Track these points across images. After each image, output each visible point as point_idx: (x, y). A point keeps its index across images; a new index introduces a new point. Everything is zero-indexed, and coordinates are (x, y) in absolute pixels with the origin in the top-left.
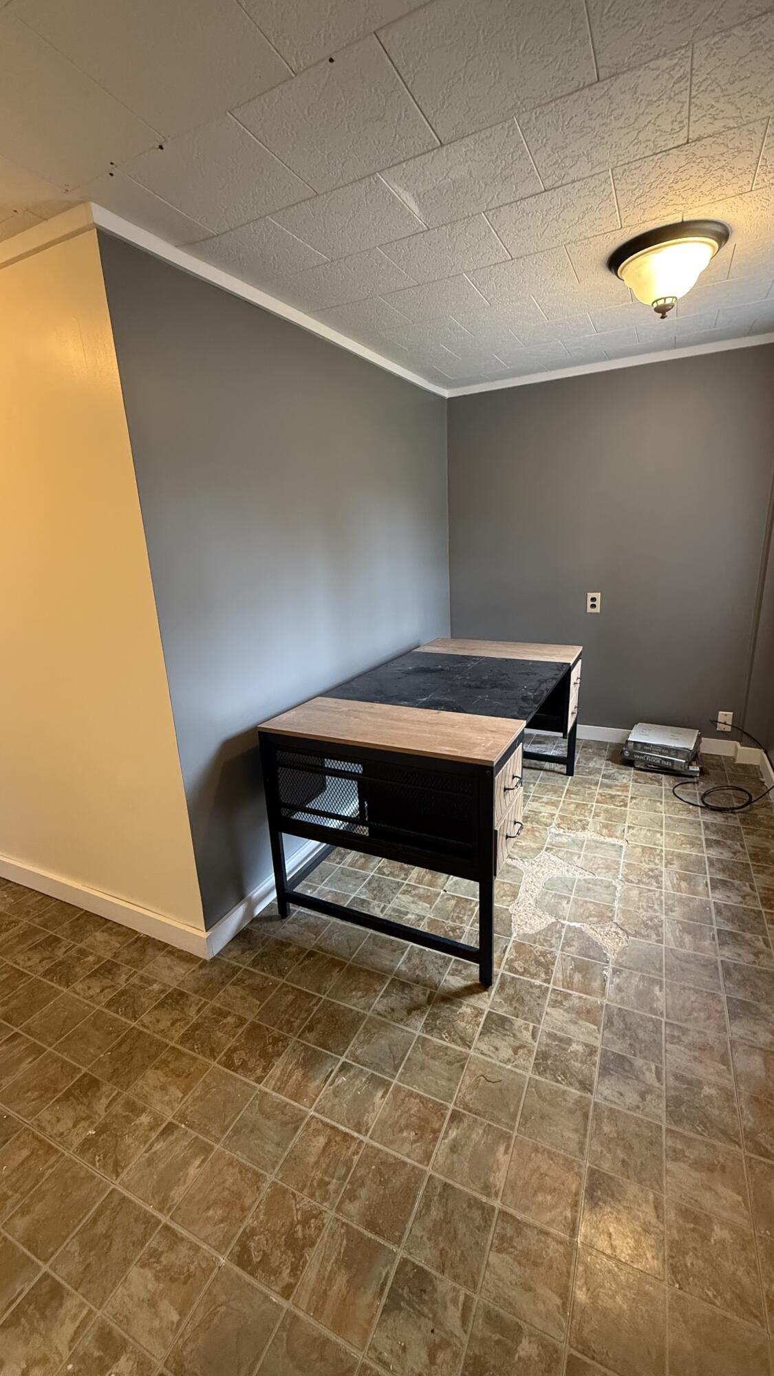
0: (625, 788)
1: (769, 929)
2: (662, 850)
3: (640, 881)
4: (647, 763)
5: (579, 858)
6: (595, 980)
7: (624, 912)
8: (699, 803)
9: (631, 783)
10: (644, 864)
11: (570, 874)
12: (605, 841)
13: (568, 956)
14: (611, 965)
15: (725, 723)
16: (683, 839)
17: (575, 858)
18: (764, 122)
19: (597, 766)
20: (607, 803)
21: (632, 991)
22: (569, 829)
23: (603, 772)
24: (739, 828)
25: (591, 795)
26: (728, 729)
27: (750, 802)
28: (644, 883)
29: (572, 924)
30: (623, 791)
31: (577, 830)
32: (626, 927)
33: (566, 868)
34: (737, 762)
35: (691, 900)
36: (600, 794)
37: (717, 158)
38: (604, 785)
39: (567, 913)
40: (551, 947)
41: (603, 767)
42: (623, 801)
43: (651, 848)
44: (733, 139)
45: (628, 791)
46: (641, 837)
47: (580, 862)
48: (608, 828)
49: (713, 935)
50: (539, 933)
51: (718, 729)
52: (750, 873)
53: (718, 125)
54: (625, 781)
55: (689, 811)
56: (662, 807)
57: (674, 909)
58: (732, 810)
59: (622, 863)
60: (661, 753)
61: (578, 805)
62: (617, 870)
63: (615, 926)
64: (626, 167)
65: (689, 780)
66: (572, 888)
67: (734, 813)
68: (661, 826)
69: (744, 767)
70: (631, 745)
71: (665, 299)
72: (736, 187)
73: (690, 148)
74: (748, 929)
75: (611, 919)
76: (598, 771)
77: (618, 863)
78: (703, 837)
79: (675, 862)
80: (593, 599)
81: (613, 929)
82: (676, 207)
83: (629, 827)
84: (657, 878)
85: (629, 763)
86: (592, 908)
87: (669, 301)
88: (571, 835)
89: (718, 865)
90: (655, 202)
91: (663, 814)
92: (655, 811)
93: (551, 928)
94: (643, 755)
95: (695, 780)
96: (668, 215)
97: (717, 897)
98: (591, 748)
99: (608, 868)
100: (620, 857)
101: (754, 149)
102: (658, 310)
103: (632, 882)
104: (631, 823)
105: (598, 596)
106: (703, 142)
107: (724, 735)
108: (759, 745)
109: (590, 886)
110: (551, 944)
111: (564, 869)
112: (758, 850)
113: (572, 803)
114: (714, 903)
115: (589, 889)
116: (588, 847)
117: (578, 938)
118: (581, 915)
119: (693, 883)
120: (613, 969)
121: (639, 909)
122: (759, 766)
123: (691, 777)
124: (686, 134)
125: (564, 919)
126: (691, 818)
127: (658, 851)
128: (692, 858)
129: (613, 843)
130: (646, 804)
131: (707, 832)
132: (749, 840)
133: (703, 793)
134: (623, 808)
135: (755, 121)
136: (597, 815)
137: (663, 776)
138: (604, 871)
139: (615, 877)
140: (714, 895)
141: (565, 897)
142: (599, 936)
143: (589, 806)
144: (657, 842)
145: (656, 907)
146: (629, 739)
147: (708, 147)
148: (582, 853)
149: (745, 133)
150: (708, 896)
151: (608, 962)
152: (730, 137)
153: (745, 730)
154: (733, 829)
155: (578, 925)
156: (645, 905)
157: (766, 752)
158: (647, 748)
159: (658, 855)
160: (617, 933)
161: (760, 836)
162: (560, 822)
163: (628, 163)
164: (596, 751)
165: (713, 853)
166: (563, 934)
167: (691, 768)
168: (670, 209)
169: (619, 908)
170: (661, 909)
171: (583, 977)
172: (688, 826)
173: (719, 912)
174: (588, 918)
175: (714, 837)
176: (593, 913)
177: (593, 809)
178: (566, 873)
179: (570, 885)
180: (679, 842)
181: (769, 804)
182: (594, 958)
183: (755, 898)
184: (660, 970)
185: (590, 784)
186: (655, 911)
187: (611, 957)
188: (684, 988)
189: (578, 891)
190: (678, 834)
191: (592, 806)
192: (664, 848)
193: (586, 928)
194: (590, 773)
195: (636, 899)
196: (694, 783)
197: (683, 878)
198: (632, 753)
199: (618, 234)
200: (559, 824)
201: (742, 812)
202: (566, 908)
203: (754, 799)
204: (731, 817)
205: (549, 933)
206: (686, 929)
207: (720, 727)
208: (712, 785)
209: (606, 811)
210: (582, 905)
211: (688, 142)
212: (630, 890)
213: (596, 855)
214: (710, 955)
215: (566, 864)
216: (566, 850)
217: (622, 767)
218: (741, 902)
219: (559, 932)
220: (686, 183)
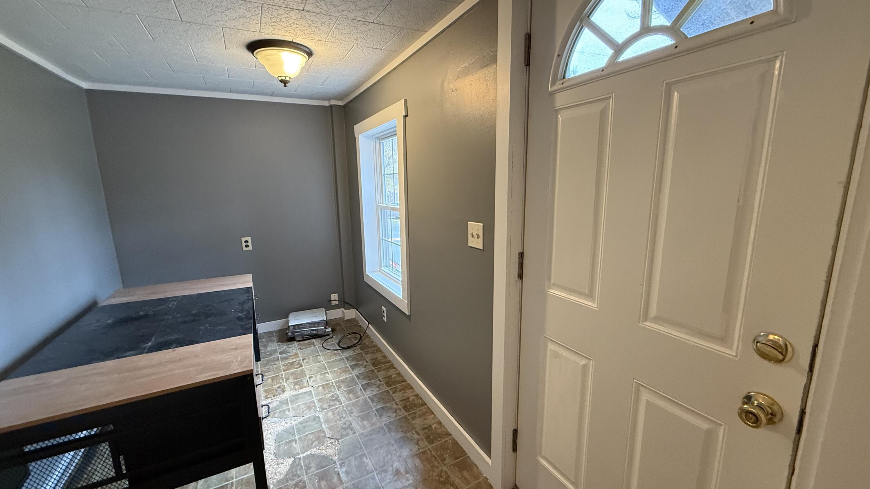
0: (296, 355)
1: (395, 396)
2: (332, 383)
3: (330, 406)
4: (303, 336)
5: (289, 411)
6: (333, 478)
7: (329, 428)
8: (338, 348)
9: (298, 351)
10: (327, 395)
11: (289, 424)
12: (300, 392)
13: (312, 475)
14: (337, 463)
15: (335, 300)
16: (340, 371)
17: (287, 412)
18: (337, 18)
19: (273, 349)
20: (290, 369)
21: (354, 470)
22: (274, 396)
23: (279, 351)
24: (361, 353)
25: (278, 368)
26: (337, 303)
27: (361, 338)
28: (333, 406)
29: (305, 455)
30: (296, 358)
31: (280, 394)
32: (335, 437)
33: (284, 422)
34: (346, 319)
35: (357, 402)
36: (283, 365)
37: (314, 22)
38: (283, 359)
39: (298, 450)
40: (299, 477)
41: (277, 348)
42: (299, 363)
43: (327, 384)
44: (323, 18)
45: (299, 357)
46: (318, 380)
47: (291, 414)
48: (298, 384)
49: (375, 414)
50: (287, 474)
51: (332, 304)
52: (376, 374)
53: (318, 10)
54: (294, 351)
55: (335, 354)
56: (321, 358)
57: (352, 411)
58: (354, 345)
59: (315, 401)
60: (310, 327)
61: (273, 378)
62: (315, 406)
63: (329, 440)
64: (271, 6)
65: (328, 337)
66: (294, 432)
67: (356, 346)
68: (326, 369)
69: (349, 321)
70: (291, 328)
71: (285, 77)
72: (320, 37)
73: (305, 13)
74: (387, 401)
75: (325, 436)
76: (275, 351)
77: (314, 402)
78: (348, 365)
79: (342, 386)
80: (246, 242)
81: (329, 442)
82: (291, 34)
83: (310, 378)
84: (337, 399)
85: (292, 339)
86: (312, 437)
87: (287, 79)
88: (277, 399)
89: (361, 377)
90: (281, 28)
91: (324, 362)
92: (320, 362)
93: (293, 465)
94: (300, 332)
95: (331, 336)
96: (286, 36)
97: (368, 394)
98: (263, 338)
99: (309, 408)
100: (313, 398)
101: (330, 26)
102: (281, 81)
103: (326, 409)
104: (310, 375)
105: (249, 239)
106: (310, 13)
107: (336, 307)
108: (353, 307)
109: (304, 424)
110: (298, 475)
111: (283, 423)
112: (374, 360)
113: (268, 378)
114: (368, 397)
115: (304, 427)
116: (292, 401)
117: (312, 460)
118: (308, 446)
119: (355, 393)
120: (339, 464)
121: (336, 422)
122: (355, 318)
123: (328, 335)
124: (303, 7)
125: (299, 454)
126: (338, 358)
127: (331, 384)
128: (349, 379)
129: (304, 391)
130: (312, 360)
131: (349, 362)
132: (368, 357)
133: (338, 342)
134: (301, 368)
135: (333, 16)
136: (287, 379)
137: (314, 340)
138: (308, 411)
139: (316, 411)
140: (366, 393)
141: (292, 441)
142: (324, 451)
143: (280, 376)
144: (328, 379)
145: (344, 415)
146: (290, 325)
147: (312, 17)
148: (290, 407)
149: (328, 18)
150: (364, 395)
151: (335, 462)
152: (322, 17)
153: (346, 301)
154: (359, 355)
155: (308, 453)
156: (338, 417)
157: (357, 310)
158: (301, 327)
159: (332, 386)
160: (331, 443)
161: (371, 353)
162: (266, 394)
163: (272, 5)
164: (267, 339)
165: (356, 372)
166: (302, 464)
167: (327, 330)
168: (288, 34)
169: (326, 428)
170: (347, 415)
171: (326, 481)
172: (338, 363)
173: (372, 401)
174: (312, 444)
175: (353, 363)
176: (314, 439)
177: (283, 376)
178: (286, 425)
179: (292, 431)
180: (339, 374)
181: (368, 335)
182: (327, 466)
183: (383, 385)
184: (361, 448)
185: (274, 361)
186: (345, 418)
187: (336, 458)
188: (376, 449)
189: (298, 432)
190: (336, 369)
191: (282, 374)
192: (333, 381)
193: (313, 451)
194: (271, 355)
195: (333, 417)
196: (330, 338)
197: (350, 392)
198: (293, 333)
199: (257, 34)
200: (266, 396)
201: (359, 345)
202: (297, 447)
203: (362, 335)
204: (355, 349)
205: (294, 470)
206: (363, 418)
207: (333, 303)
208: (340, 337)
209: (292, 374)
210: (305, 439)
211: (303, 10)
212: (327, 413)
213: (298, 404)
214: (378, 425)
215: (283, 419)
216: (278, 411)
217: (288, 343)
218: (379, 390)
219: (300, 464)
220: (298, 26)
